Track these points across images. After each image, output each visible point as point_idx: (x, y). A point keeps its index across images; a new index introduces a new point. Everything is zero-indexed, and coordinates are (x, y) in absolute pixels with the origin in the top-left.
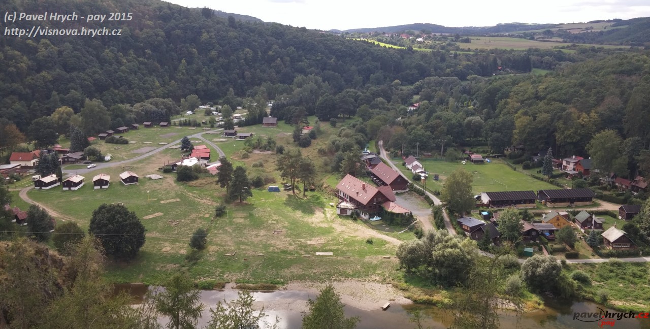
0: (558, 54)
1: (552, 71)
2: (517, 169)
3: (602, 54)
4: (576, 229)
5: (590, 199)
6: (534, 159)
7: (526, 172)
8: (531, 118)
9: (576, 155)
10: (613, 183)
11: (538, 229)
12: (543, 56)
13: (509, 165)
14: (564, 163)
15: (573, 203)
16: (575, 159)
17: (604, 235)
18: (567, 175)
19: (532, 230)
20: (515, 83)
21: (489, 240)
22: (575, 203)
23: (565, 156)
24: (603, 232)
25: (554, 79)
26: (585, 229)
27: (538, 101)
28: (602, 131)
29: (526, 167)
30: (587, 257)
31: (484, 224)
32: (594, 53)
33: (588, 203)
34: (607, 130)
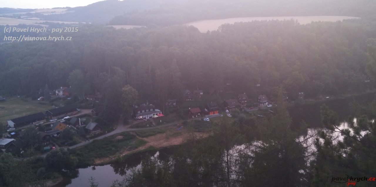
2: (28, 101)
4: (72, 128)
5: (75, 110)
7: (34, 102)
9: (63, 87)
10: (86, 98)
11: (50, 134)
13: (22, 100)
16: (62, 89)
17: (86, 128)
18: (60, 98)
19: (47, 135)
21: (20, 149)
22: (68, 114)
23: (57, 88)
26: (76, 127)
28: (73, 71)
30: (80, 142)
31: (14, 141)
34: (76, 70)
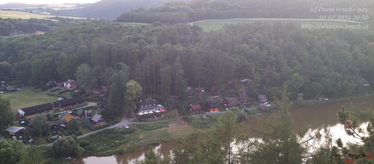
0: (49, 22)
1: (47, 32)
2: (38, 92)
3: (73, 22)
4: (78, 119)
5: (82, 102)
6: (47, 84)
7: (43, 93)
8: (41, 60)
9: (70, 79)
10: (92, 91)
11: (57, 124)
12: (40, 23)
13: (32, 90)
14: (65, 84)
15: (74, 106)
16: (70, 82)
17: (92, 119)
18: (68, 91)
19: (55, 125)
20: (26, 39)
21: (29, 137)
23: (65, 80)
24: (92, 118)
25: (49, 37)
27: (43, 50)
28: (81, 65)
29: (44, 90)
30: (86, 133)
31: (24, 129)
32: (69, 22)
33: (82, 104)
34: (83, 64)
